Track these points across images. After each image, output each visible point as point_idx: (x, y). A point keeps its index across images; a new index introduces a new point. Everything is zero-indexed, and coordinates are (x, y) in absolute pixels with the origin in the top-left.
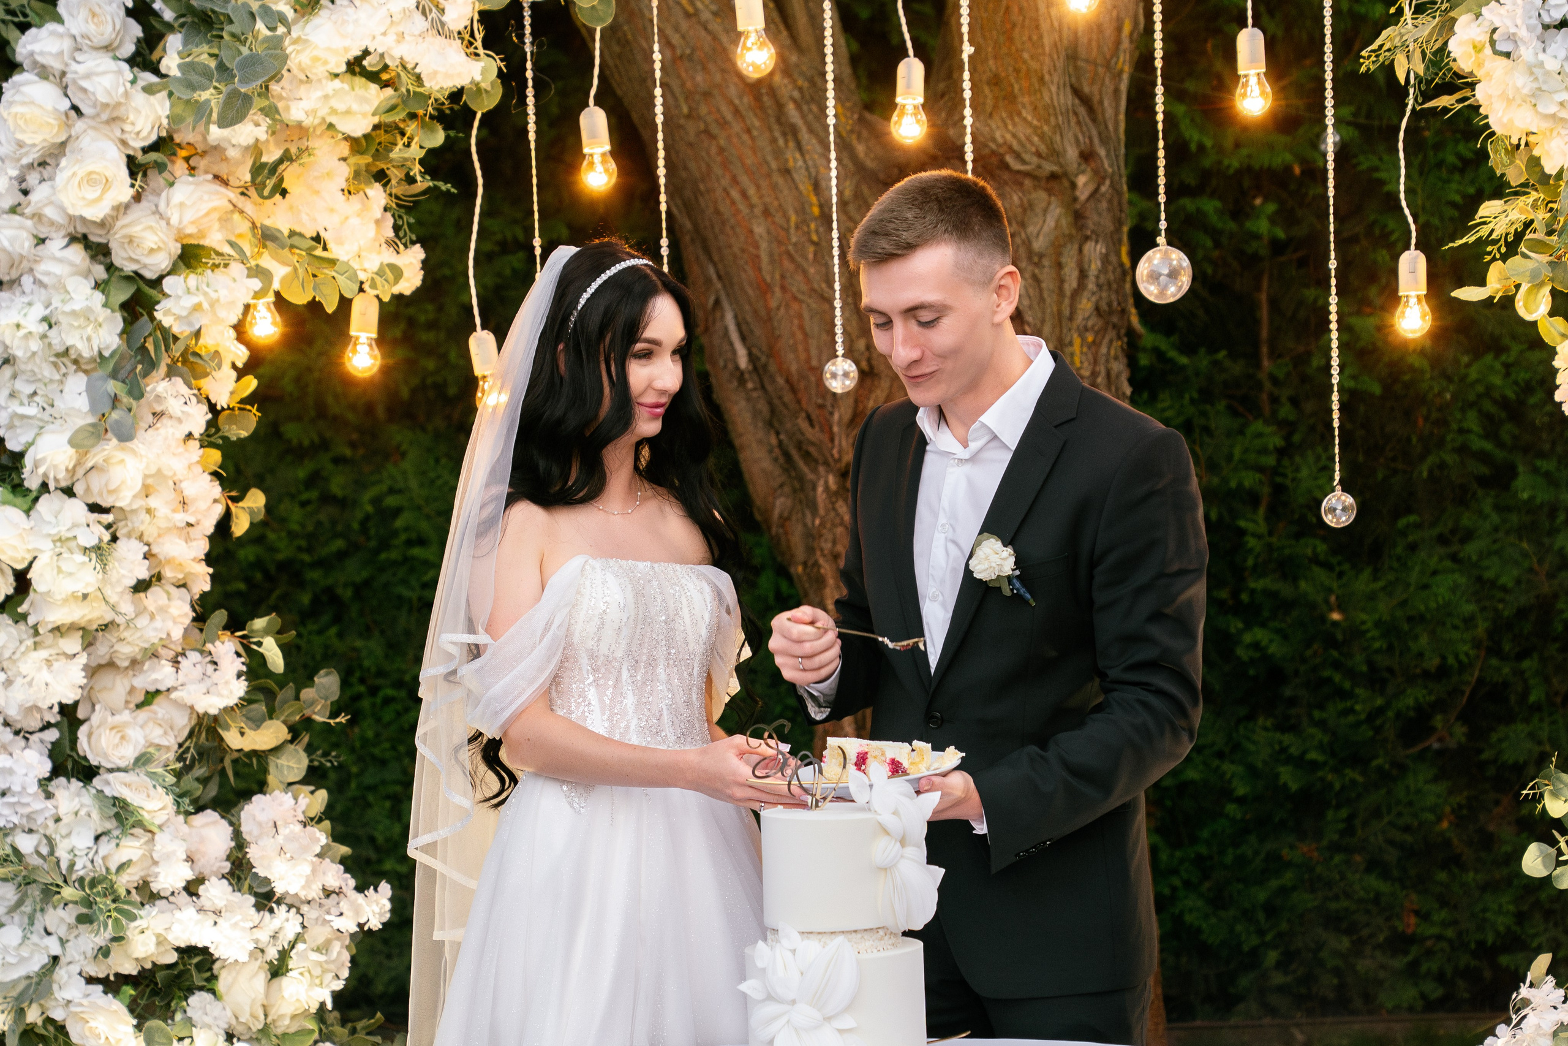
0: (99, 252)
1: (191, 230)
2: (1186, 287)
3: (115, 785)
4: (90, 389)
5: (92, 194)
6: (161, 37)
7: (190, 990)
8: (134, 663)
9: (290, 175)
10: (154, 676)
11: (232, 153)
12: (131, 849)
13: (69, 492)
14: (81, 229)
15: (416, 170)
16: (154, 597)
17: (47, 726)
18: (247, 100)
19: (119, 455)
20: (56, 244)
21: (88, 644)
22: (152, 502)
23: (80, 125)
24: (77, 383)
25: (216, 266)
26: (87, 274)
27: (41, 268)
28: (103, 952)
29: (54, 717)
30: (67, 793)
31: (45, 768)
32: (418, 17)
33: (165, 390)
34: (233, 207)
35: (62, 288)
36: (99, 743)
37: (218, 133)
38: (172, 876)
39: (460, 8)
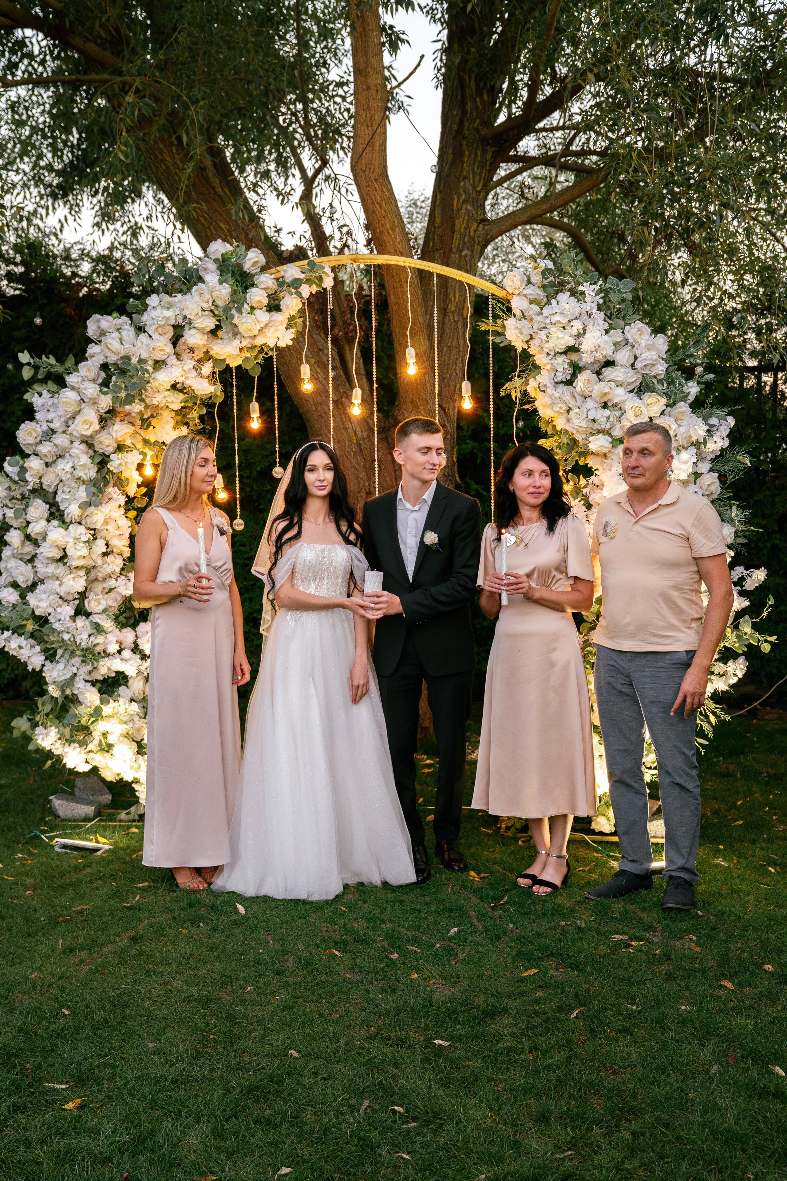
3: (96, 618)
4: (86, 490)
5: (86, 427)
6: (111, 377)
7: (120, 685)
8: (104, 579)
9: (154, 422)
10: (109, 583)
11: (133, 415)
12: (100, 639)
13: (80, 523)
14: (85, 439)
15: (197, 421)
16: (110, 558)
17: (75, 599)
18: (133, 396)
19: (96, 511)
20: (76, 444)
21: (88, 573)
22: (108, 527)
23: (84, 405)
24: (83, 488)
25: (128, 451)
26: (87, 453)
27: (72, 451)
28: (90, 672)
29: (77, 596)
30: (81, 621)
31: (72, 612)
32: (194, 372)
33: (112, 491)
34: (136, 432)
35: (78, 457)
36: (91, 605)
37: (127, 407)
38: (113, 648)
39: (209, 368)
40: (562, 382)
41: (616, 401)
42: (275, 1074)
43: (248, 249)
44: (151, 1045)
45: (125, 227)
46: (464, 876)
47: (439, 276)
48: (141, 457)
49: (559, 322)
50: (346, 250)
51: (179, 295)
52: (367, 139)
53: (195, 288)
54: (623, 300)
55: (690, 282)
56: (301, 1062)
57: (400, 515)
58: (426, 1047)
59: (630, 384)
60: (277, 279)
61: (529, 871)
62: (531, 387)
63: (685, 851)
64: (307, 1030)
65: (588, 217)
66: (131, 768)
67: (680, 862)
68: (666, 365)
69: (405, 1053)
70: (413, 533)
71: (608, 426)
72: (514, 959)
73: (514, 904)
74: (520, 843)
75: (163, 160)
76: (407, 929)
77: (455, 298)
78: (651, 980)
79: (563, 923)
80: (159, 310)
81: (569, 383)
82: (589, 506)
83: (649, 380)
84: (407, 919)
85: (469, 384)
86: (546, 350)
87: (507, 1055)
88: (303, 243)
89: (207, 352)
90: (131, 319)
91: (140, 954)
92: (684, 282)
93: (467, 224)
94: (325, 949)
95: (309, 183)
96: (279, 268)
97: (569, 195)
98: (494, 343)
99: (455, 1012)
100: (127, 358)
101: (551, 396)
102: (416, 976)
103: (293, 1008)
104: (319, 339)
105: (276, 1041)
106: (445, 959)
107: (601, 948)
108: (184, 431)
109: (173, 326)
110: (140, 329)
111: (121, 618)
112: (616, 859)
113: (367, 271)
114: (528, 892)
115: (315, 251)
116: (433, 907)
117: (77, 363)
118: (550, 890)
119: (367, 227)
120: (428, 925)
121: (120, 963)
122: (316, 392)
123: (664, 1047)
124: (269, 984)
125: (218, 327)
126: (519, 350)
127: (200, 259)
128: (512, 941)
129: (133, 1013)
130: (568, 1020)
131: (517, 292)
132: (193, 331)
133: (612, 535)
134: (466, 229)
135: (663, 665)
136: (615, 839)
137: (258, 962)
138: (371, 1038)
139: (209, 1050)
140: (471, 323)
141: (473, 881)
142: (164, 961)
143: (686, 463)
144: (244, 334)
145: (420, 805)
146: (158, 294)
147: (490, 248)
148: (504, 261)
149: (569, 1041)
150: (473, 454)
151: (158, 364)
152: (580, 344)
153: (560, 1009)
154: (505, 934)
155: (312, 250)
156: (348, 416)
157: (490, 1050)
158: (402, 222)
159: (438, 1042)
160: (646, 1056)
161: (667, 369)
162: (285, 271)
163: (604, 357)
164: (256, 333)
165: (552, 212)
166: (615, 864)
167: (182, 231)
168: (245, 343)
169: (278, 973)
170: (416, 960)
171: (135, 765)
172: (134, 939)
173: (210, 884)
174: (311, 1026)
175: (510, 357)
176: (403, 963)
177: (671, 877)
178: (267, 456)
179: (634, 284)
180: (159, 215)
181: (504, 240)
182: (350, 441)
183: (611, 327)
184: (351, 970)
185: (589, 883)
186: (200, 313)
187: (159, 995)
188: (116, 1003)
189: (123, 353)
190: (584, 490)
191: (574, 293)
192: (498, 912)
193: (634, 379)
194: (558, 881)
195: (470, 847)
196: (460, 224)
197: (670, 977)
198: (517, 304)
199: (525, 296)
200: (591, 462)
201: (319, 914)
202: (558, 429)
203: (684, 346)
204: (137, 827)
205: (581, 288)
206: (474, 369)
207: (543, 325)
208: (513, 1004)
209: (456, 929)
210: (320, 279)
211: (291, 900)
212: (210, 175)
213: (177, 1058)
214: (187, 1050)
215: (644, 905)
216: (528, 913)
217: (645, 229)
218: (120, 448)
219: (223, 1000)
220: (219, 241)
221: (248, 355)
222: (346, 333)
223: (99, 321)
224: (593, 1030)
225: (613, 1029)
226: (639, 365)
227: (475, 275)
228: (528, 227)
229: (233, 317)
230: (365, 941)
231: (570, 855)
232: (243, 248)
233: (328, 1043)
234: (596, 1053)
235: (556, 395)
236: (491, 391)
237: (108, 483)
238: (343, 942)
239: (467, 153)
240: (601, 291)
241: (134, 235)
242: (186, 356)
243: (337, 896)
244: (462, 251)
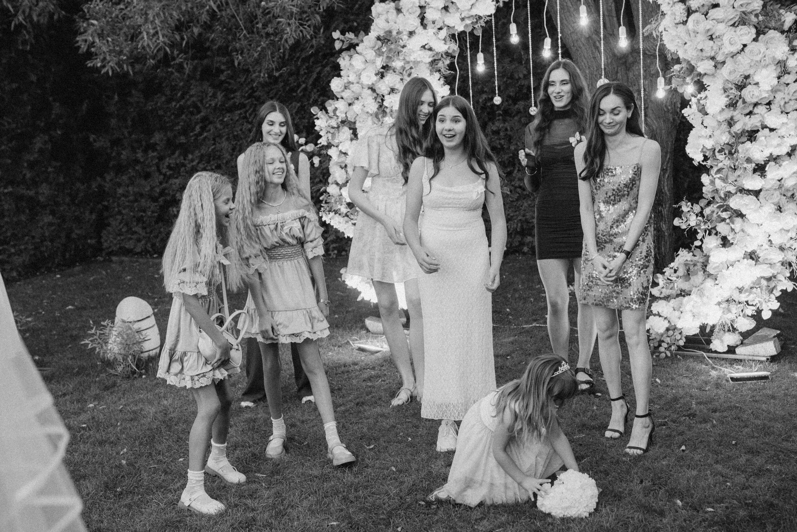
1: (392, 85)
6: (383, 44)
32: (434, 37)
35: (367, 99)
39: (444, 33)
40: (679, 23)
41: (719, 33)
59: (730, 20)
71: (712, 54)
85: (624, 28)
89: (443, 22)
90: (395, 4)
109: (420, 7)
110: (399, 10)
125: (447, 6)
132: (431, 10)
143: (767, 77)
144: (461, 8)
151: (411, 33)
161: (763, 5)
164: (469, 8)
168: (464, 15)
189: (388, 29)
193: (733, 15)
218: (391, 91)
221: (468, 22)
223: (378, 7)
226: (736, 5)
235: (676, 33)
236: (641, 32)
237: (385, 114)
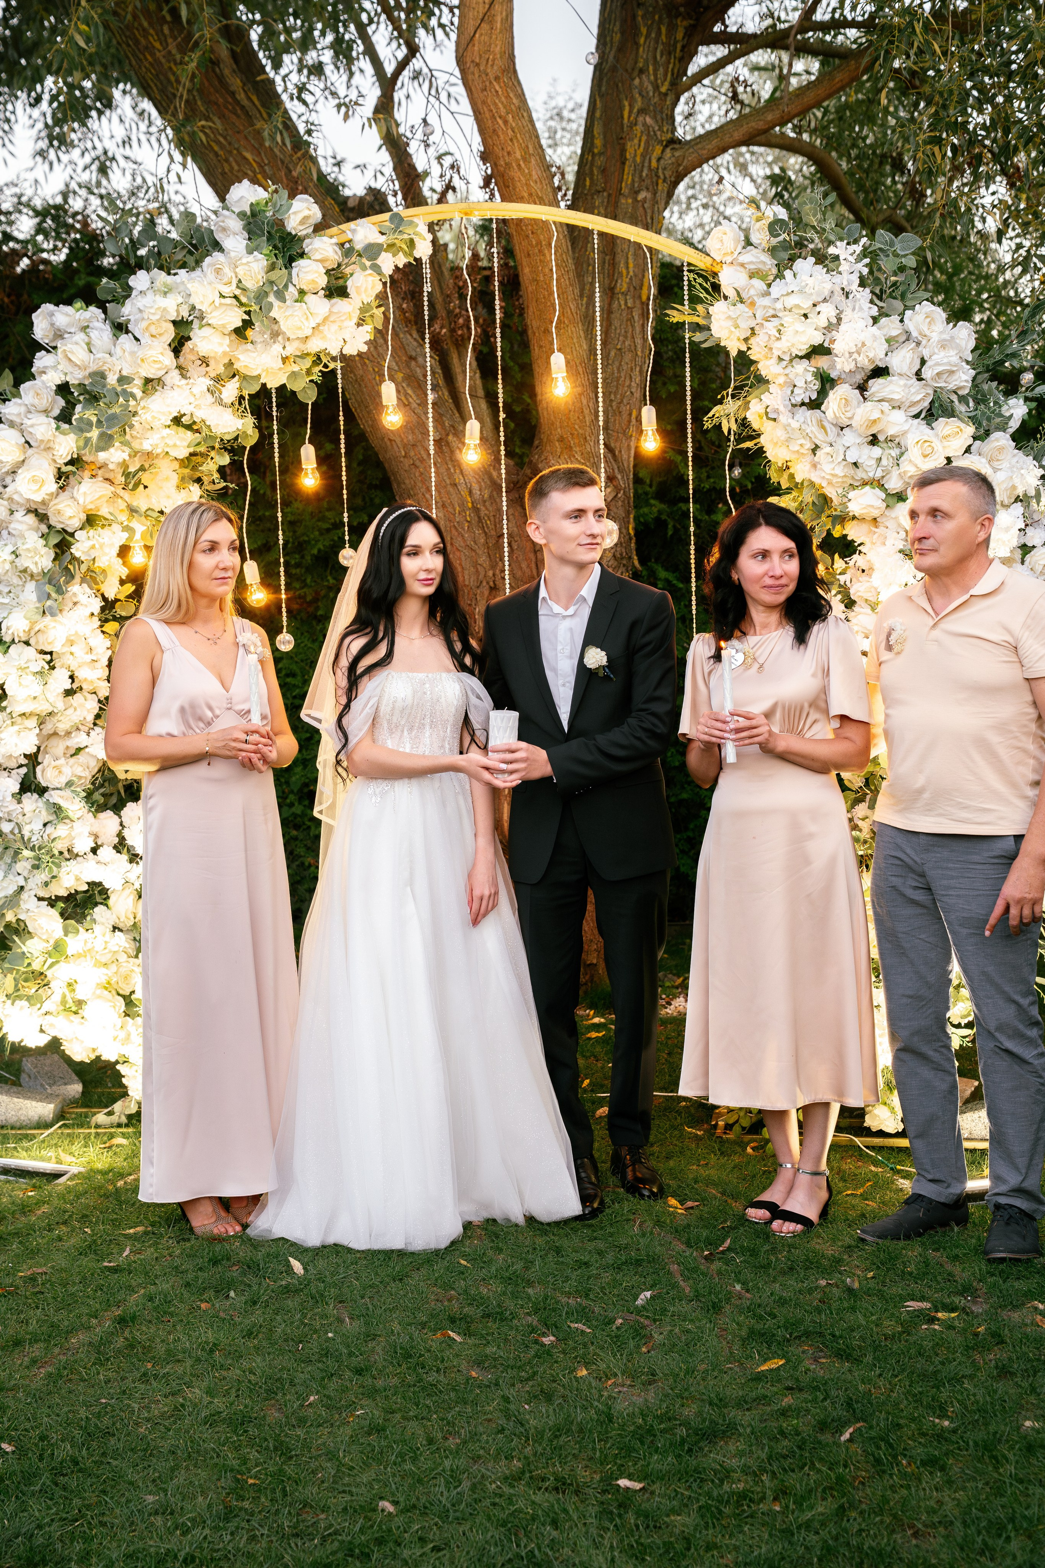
0: (42, 518)
1: (90, 507)
2: (616, 540)
3: (54, 797)
4: (38, 588)
5: (35, 487)
6: (74, 406)
7: (96, 904)
8: (68, 733)
9: (145, 478)
10: (76, 740)
11: (111, 466)
12: (61, 830)
13: (27, 643)
14: (34, 506)
15: (216, 476)
16: (77, 699)
17: (21, 766)
18: (111, 437)
19: (53, 624)
20: (20, 514)
21: (41, 724)
22: (73, 649)
23: (30, 451)
24: (31, 586)
25: (103, 526)
26: (37, 529)
27: (12, 526)
28: (46, 884)
29: (25, 761)
30: (30, 801)
31: (16, 788)
32: (209, 396)
33: (78, 590)
34: (116, 495)
35: (23, 537)
36: (45, 775)
37: (102, 456)
38: (83, 845)
39: (230, 391)
40: (803, 404)
41: (891, 432)
42: (357, 1542)
43: (292, 196)
44: (150, 1499)
45: (88, 159)
46: (658, 1206)
47: (601, 234)
48: (126, 535)
49: (798, 306)
50: (450, 195)
51: (182, 272)
52: (482, 10)
53: (208, 260)
54: (902, 269)
55: (1011, 233)
56: (399, 1521)
57: (545, 624)
58: (604, 1492)
59: (913, 404)
60: (342, 245)
61: (766, 1197)
62: (754, 414)
63: (1022, 1162)
64: (408, 1466)
65: (841, 131)
66: (115, 1039)
67: (1014, 1180)
68: (973, 373)
69: (571, 1502)
70: (567, 652)
71: (879, 474)
72: (744, 1341)
73: (743, 1250)
74: (749, 1150)
75: (150, 48)
76: (568, 1295)
77: (627, 269)
78: (971, 1377)
79: (823, 1283)
80: (150, 294)
81: (815, 404)
82: (850, 604)
83: (944, 397)
84: (567, 1279)
85: (653, 410)
86: (776, 353)
87: (738, 1504)
88: (380, 184)
89: (231, 364)
90: (105, 312)
91: (132, 1346)
92: (1000, 234)
93: (646, 149)
94: (435, 1331)
95: (388, 84)
96: (343, 227)
97: (810, 97)
98: (692, 343)
99: (650, 1431)
100: (100, 375)
101: (786, 427)
102: (584, 1372)
103: (384, 1430)
104: (410, 341)
105: (358, 1485)
106: (632, 1343)
107: (886, 1323)
108: (195, 493)
109: (174, 323)
110: (120, 328)
111: (97, 796)
112: (907, 1176)
113: (484, 228)
114: (763, 1231)
115: (400, 196)
116: (610, 1258)
117: (17, 384)
118: (799, 1227)
119: (485, 157)
120: (602, 1288)
121: (99, 1362)
122: (407, 427)
123: (999, 1492)
124: (344, 1390)
125: (247, 324)
126: (733, 353)
127: (215, 213)
128: (741, 1313)
129: (121, 1445)
130: (837, 1444)
131: (729, 259)
132: (206, 331)
133: (896, 648)
134: (643, 156)
135: (976, 858)
136: (904, 1143)
137: (326, 1353)
138: (513, 1479)
139: (246, 1504)
140: (655, 311)
141: (673, 1215)
142: (171, 1356)
143: (1007, 530)
144: (289, 334)
145: (585, 1091)
146: (148, 270)
147: (682, 186)
148: (705, 206)
149: (840, 1479)
150: (660, 523)
151: (151, 384)
152: (833, 341)
153: (822, 1426)
154: (728, 1301)
155: (395, 195)
156: (457, 464)
157: (709, 1495)
158: (541, 146)
159: (623, 1483)
160: (970, 1506)
161: (974, 379)
162: (354, 231)
163: (871, 361)
164: (309, 332)
165: (783, 124)
166: (905, 1184)
167: (184, 165)
168: (292, 349)
169: (359, 1372)
170: (585, 1345)
171: (122, 1035)
172: (122, 1321)
173: (245, 1226)
174: (414, 1460)
175: (718, 365)
176: (564, 1352)
177: (998, 1207)
178: (328, 530)
179: (919, 242)
180: (143, 138)
181: (706, 173)
182: (462, 505)
183: (883, 314)
184: (479, 1363)
185: (863, 1215)
186: (218, 301)
187: (162, 1415)
188: (92, 1429)
189: (93, 368)
190: (842, 579)
191: (821, 258)
192: (716, 1265)
193: (921, 396)
194: (812, 1213)
195: (668, 1158)
196: (634, 149)
197: (1004, 1372)
198: (728, 279)
199: (742, 265)
200: (853, 532)
201: (424, 1271)
202: (798, 479)
203: (1003, 339)
204: (124, 1135)
205: (832, 250)
206: (659, 384)
207: (771, 312)
208: (745, 1418)
209: (648, 1294)
210: (411, 244)
211: (379, 1252)
212: (227, 72)
213: (193, 1520)
214: (210, 1506)
215: (956, 1251)
216: (766, 1267)
217: (936, 149)
218: (91, 521)
219: (269, 1420)
220: (246, 182)
221: (296, 368)
222: (452, 331)
223: (52, 314)
224: (878, 1461)
225: (911, 1460)
226: (927, 373)
227: (659, 232)
228: (744, 149)
229: (271, 305)
230: (500, 1316)
231: (831, 1169)
232: (285, 194)
233: (442, 1489)
234: (885, 1500)
235: (795, 424)
236: (689, 421)
237: (73, 577)
238: (464, 1318)
239: (644, 30)
240: (865, 253)
241: (103, 170)
242: (195, 370)
243: (453, 1243)
244: (637, 193)
